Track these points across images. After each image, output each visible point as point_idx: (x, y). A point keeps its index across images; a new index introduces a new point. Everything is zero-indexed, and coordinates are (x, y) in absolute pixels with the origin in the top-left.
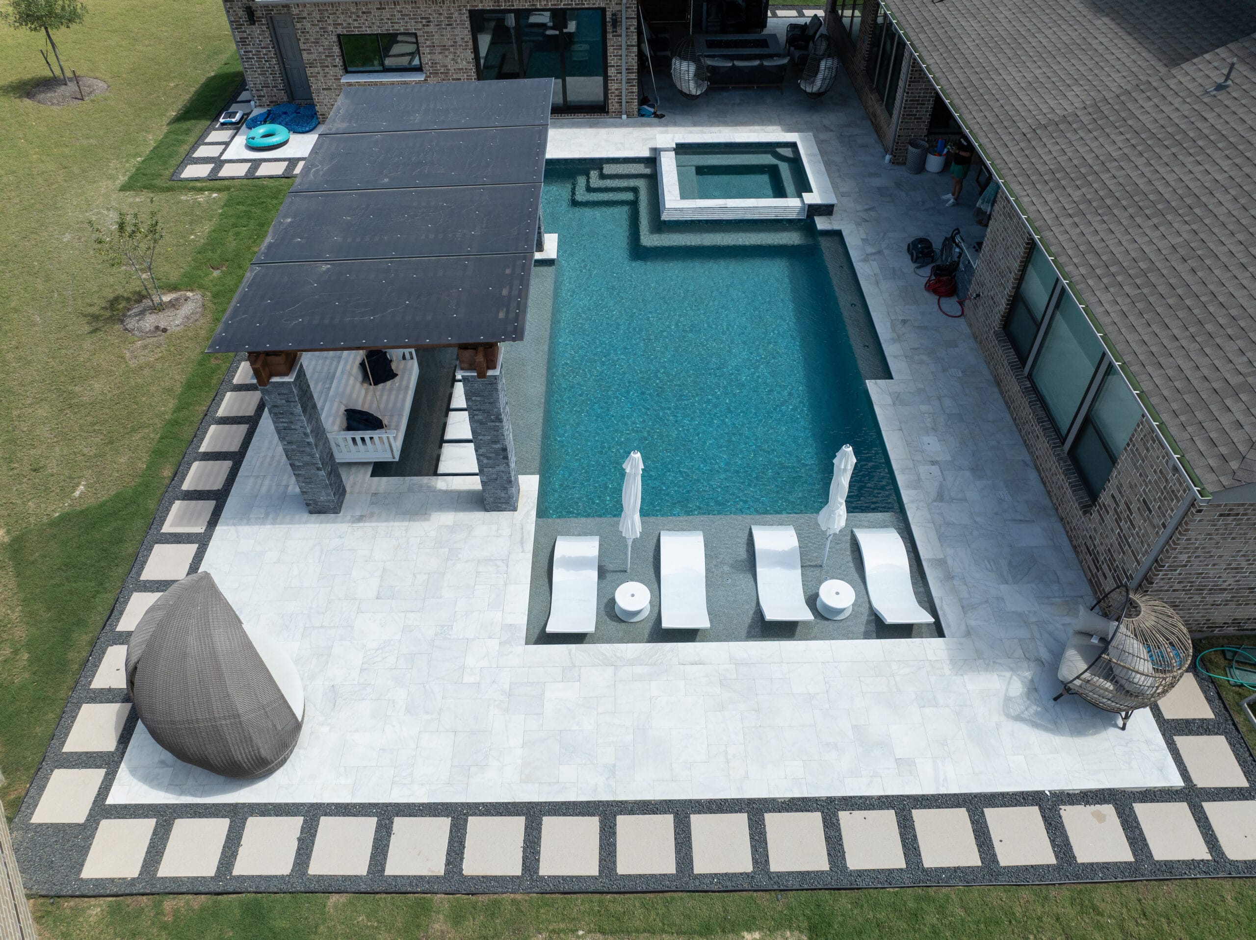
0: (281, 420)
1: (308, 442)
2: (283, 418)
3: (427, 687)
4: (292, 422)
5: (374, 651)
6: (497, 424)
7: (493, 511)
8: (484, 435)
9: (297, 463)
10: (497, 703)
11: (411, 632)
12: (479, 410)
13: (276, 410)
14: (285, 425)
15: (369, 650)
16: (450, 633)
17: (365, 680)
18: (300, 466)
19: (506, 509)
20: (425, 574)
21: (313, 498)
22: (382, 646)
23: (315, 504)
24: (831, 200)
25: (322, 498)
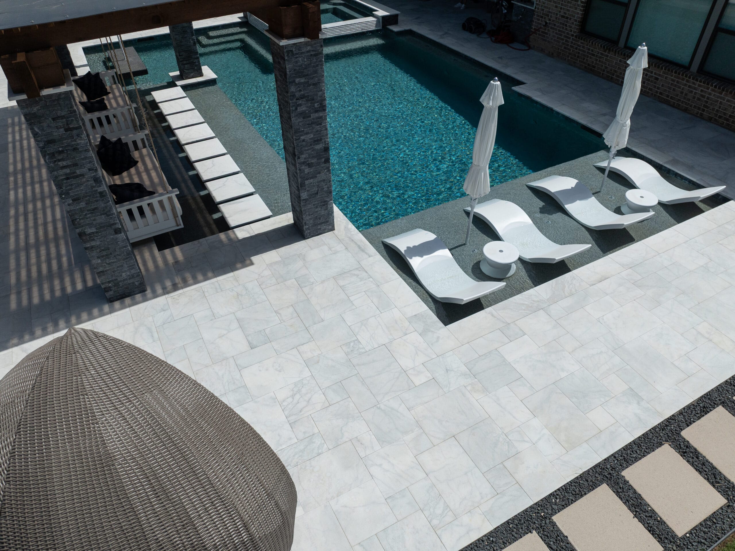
0: (61, 164)
1: (101, 193)
2: (62, 160)
3: (382, 407)
4: (76, 165)
5: (290, 400)
6: (321, 114)
7: (313, 236)
8: (307, 133)
9: (89, 230)
10: (469, 388)
11: (318, 362)
12: (302, 97)
13: (52, 149)
14: (68, 171)
15: (284, 401)
16: (361, 346)
17: (305, 433)
18: (93, 233)
19: (325, 229)
20: (288, 307)
21: (114, 278)
22: (296, 390)
23: (115, 286)
24: (395, 12)
25: (124, 274)
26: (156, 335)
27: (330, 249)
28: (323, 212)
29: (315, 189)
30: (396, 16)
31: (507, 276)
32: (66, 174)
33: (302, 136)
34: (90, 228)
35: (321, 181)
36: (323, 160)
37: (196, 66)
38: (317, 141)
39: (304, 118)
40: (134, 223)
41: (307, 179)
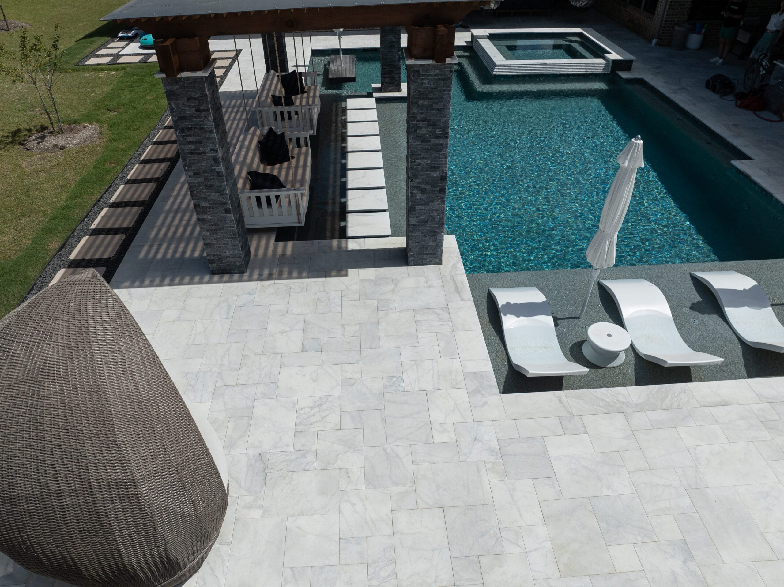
0: (188, 139)
1: (218, 173)
2: (190, 136)
4: (200, 143)
5: (308, 410)
6: (442, 141)
7: (416, 265)
8: (424, 158)
9: (203, 204)
10: (488, 466)
11: (353, 385)
12: (424, 120)
13: (183, 124)
14: (193, 146)
15: (302, 409)
16: (402, 384)
17: (303, 445)
18: (206, 207)
19: (431, 261)
20: (355, 325)
21: (218, 253)
22: (318, 403)
23: (218, 260)
24: (630, 57)
25: (227, 252)
26: (231, 313)
27: (427, 281)
28: (431, 243)
29: (426, 217)
30: (631, 62)
31: (609, 366)
32: (191, 149)
33: (418, 159)
34: (205, 202)
35: (433, 210)
36: (438, 189)
37: (396, 81)
38: (435, 168)
39: (422, 141)
40: (261, 210)
41: (418, 205)
